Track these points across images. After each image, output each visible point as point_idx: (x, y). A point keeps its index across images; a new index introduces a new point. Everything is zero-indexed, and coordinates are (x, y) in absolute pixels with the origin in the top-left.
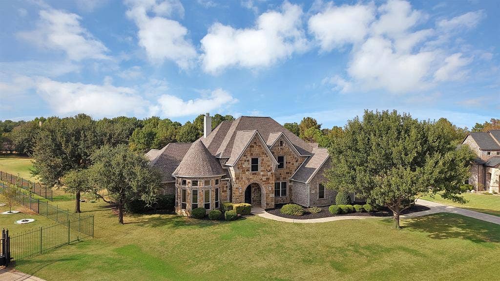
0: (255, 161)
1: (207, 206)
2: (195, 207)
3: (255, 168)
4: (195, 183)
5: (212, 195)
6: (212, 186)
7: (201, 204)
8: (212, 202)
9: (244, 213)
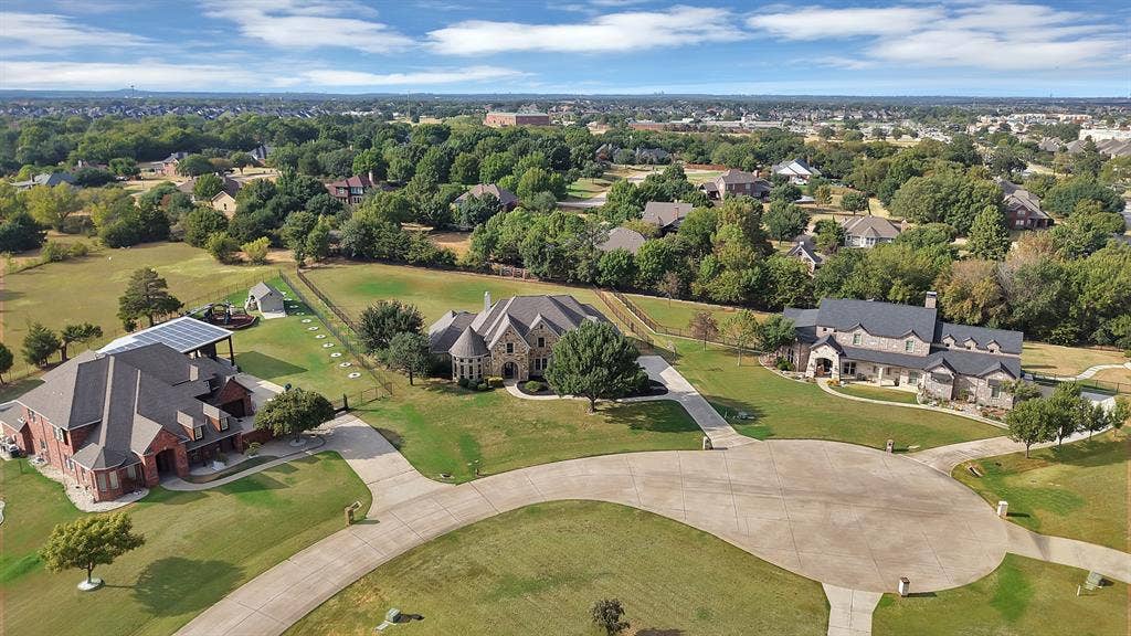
0: (510, 346)
1: (471, 377)
2: (462, 377)
3: (510, 350)
4: (462, 361)
5: (475, 370)
6: (475, 364)
7: (467, 376)
8: (475, 375)
9: (500, 385)
